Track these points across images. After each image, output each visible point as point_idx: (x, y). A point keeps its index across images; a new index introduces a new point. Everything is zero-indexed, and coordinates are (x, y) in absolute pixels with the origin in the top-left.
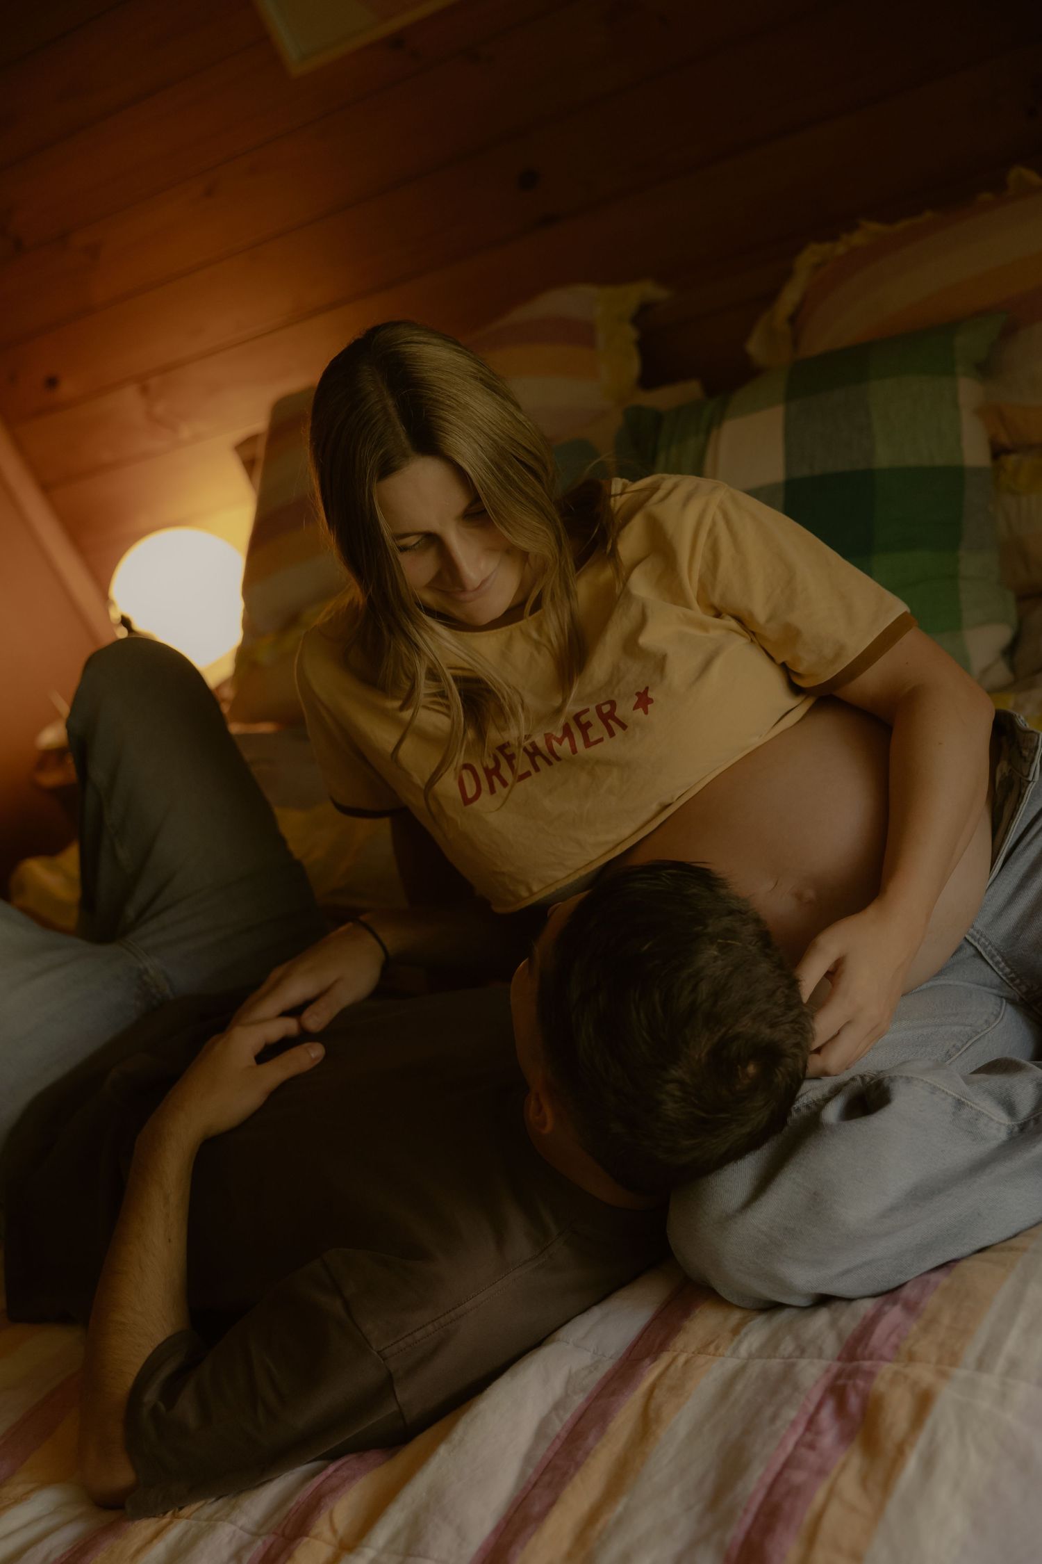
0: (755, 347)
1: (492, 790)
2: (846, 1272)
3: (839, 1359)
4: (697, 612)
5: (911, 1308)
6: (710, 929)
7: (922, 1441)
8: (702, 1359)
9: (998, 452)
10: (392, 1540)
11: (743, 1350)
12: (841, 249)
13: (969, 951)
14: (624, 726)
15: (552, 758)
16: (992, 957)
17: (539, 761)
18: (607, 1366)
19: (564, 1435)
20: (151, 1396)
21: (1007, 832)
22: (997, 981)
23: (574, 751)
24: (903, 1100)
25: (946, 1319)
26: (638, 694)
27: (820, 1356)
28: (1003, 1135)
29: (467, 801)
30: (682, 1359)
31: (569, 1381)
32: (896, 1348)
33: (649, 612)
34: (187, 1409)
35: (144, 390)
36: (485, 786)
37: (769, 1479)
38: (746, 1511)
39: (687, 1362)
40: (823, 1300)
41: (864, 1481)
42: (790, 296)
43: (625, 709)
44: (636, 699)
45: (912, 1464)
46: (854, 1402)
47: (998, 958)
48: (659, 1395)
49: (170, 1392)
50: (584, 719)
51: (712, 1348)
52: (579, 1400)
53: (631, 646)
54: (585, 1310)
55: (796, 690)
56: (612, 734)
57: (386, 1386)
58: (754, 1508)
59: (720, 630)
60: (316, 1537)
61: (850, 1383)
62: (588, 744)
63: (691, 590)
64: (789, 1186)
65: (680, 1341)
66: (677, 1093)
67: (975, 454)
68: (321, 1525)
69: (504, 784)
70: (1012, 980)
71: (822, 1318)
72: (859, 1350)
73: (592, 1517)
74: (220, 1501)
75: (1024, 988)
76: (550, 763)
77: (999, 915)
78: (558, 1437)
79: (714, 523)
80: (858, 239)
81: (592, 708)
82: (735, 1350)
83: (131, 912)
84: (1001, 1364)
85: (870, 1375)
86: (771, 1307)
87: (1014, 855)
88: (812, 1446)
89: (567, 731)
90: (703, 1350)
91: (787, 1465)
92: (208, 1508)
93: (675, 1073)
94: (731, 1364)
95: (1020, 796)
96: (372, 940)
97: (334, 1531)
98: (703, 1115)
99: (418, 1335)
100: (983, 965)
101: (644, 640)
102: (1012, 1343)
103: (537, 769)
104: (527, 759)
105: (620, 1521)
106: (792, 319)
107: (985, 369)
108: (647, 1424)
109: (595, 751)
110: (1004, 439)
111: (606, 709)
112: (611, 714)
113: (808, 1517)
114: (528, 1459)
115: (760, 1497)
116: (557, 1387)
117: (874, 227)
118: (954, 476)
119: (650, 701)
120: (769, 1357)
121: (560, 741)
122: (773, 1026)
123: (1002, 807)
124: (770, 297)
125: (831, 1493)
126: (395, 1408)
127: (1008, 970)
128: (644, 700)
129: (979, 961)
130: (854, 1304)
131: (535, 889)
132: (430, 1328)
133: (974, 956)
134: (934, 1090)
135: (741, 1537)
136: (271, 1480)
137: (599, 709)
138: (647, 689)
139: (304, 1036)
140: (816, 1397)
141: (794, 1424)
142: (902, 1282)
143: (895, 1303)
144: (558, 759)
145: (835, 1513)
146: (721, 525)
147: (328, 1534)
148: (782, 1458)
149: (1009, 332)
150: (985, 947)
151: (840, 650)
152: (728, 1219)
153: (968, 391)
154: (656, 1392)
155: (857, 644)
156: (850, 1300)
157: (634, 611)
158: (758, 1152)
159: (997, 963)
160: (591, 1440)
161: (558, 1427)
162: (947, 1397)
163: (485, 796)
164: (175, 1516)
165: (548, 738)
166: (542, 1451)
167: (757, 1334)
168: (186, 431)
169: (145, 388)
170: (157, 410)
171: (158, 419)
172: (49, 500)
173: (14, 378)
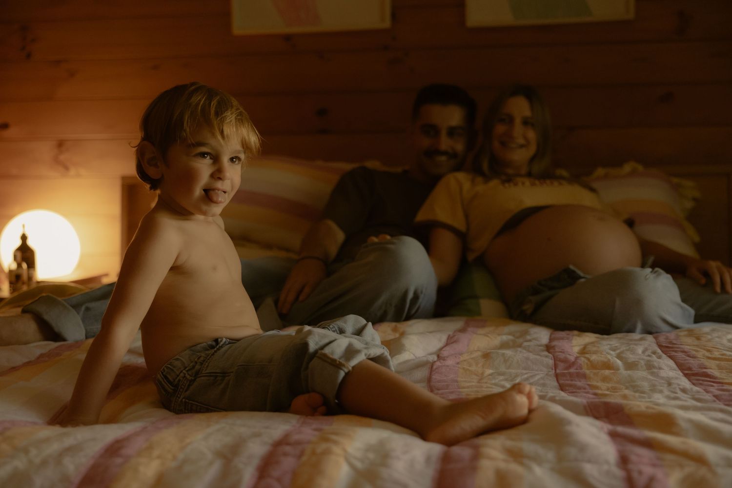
168: (72, 172)
169: (61, 145)
170: (62, 157)
171: (60, 161)
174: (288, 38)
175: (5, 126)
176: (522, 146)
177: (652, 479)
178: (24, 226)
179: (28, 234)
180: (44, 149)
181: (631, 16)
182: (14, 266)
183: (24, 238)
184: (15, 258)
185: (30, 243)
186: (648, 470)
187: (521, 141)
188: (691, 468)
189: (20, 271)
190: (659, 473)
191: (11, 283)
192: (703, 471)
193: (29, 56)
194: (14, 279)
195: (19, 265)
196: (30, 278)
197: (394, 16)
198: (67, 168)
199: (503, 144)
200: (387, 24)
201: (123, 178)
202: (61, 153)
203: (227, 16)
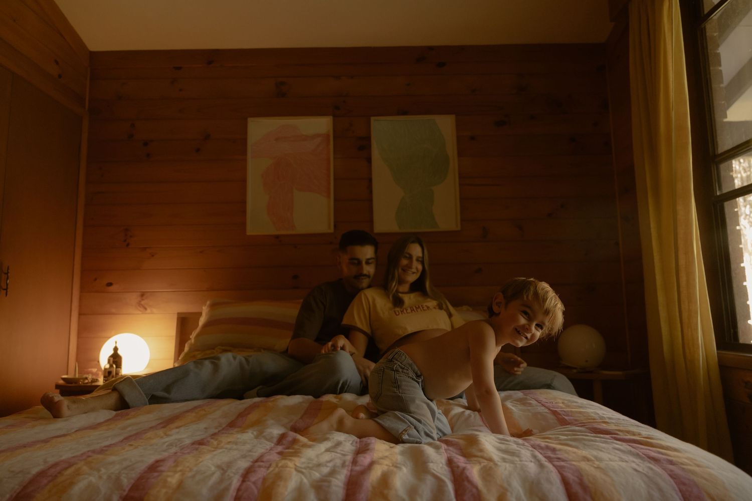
29: (397, 315)
36: (400, 313)
168: (149, 311)
169: (143, 295)
170: (143, 302)
171: (142, 305)
172: (79, 318)
173: (96, 279)
174: (277, 237)
175: (110, 284)
176: (414, 273)
177: (464, 469)
179: (118, 347)
180: (133, 298)
181: (459, 228)
182: (108, 366)
183: (116, 349)
184: (109, 362)
186: (464, 465)
187: (414, 270)
188: (485, 463)
189: (111, 369)
190: (468, 466)
191: (105, 377)
192: (491, 464)
193: (128, 245)
194: (107, 375)
195: (111, 366)
196: (117, 374)
197: (335, 226)
198: (146, 309)
199: (404, 270)
200: (332, 230)
201: (178, 313)
202: (143, 300)
203: (244, 224)
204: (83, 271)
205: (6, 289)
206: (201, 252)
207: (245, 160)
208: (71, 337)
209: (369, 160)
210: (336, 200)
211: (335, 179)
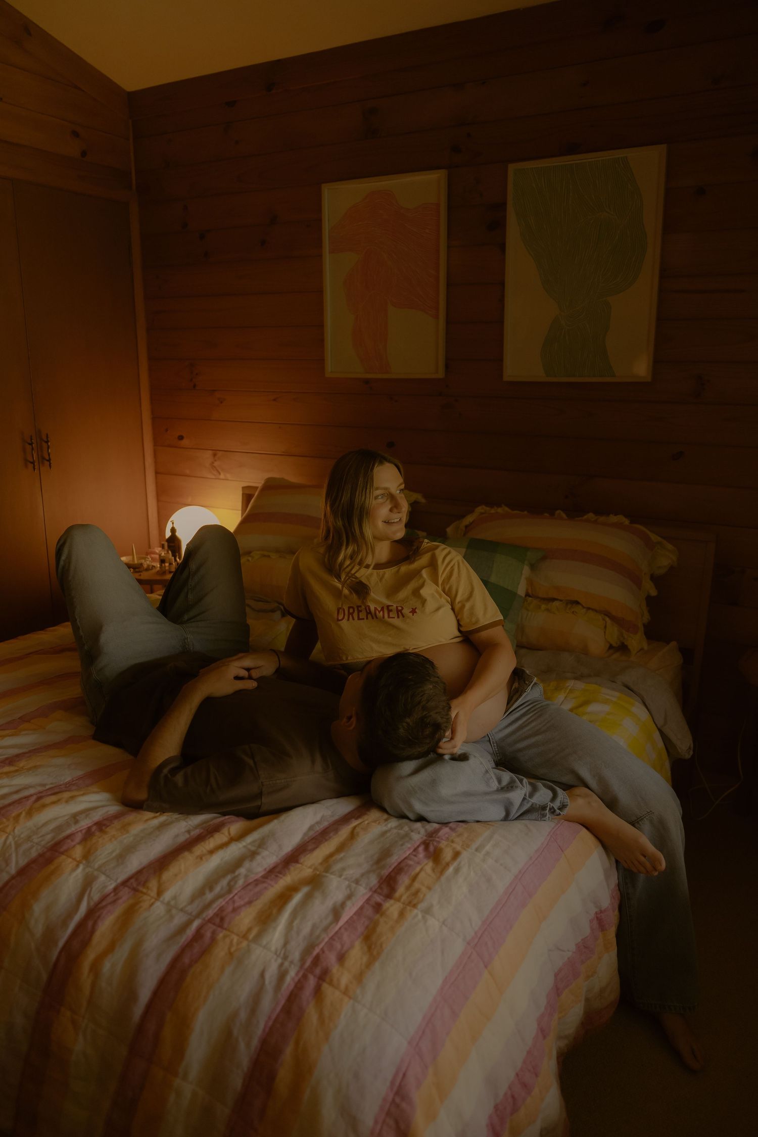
0: (449, 530)
1: (348, 620)
2: (432, 811)
3: (426, 836)
4: (440, 589)
5: (452, 829)
6: (431, 679)
7: (455, 864)
8: (373, 824)
9: (527, 595)
10: (254, 841)
11: (389, 826)
12: (493, 511)
13: (487, 739)
14: (403, 617)
15: (374, 616)
16: (493, 743)
17: (369, 616)
18: (336, 817)
19: (320, 831)
20: (166, 771)
21: (512, 705)
22: (492, 752)
23: (384, 617)
24: (472, 761)
25: (466, 835)
26: (412, 608)
27: (419, 833)
28: (495, 788)
29: (338, 620)
30: (366, 822)
31: (323, 817)
32: (448, 838)
33: (426, 583)
34: (179, 779)
35: (215, 455)
36: (346, 617)
37: (399, 860)
38: (390, 867)
39: (368, 823)
40: (421, 819)
41: (433, 870)
42: (469, 519)
43: (406, 611)
44: (411, 610)
45: (451, 869)
46: (431, 848)
47: (495, 745)
48: (358, 829)
49: (174, 771)
50: (390, 608)
51: (377, 822)
52: (326, 824)
53: (416, 593)
54: (331, 798)
55: (459, 631)
56: (398, 617)
57: (260, 795)
58: (393, 867)
59: (444, 600)
60: (223, 833)
61: (431, 842)
62: (389, 617)
63: (440, 582)
64: (426, 775)
65: (366, 817)
66: (406, 727)
67: (521, 591)
68: (225, 830)
69: (353, 619)
70: (497, 753)
71: (418, 825)
72: (434, 835)
73: (331, 855)
74: (180, 815)
75: (499, 758)
76: (373, 618)
77: (500, 731)
78: (317, 831)
79: (454, 565)
80: (500, 510)
81: (395, 606)
82: (386, 825)
83: (186, 617)
84: (483, 852)
85: (439, 842)
86: (403, 816)
87: (512, 713)
88: (415, 856)
89: (382, 609)
90: (375, 821)
91: (406, 858)
92: (176, 816)
93: (408, 720)
94: (385, 828)
95: (521, 695)
96: (277, 659)
97: (229, 834)
98: (411, 738)
99: (278, 781)
100: (490, 745)
101: (422, 592)
102: (488, 847)
103: (367, 618)
104: (365, 614)
105: (342, 859)
106: (466, 527)
107: (533, 567)
108: (353, 836)
109: (390, 620)
110: (530, 592)
111: (400, 608)
112: (401, 611)
113: (413, 873)
114: (305, 834)
115: (396, 864)
116: (318, 818)
117: (506, 509)
118: (514, 595)
119: (416, 612)
120: (399, 830)
121: (379, 612)
122: (442, 718)
123: (512, 697)
124: (463, 516)
125: (422, 869)
126: (259, 803)
127: (497, 750)
128: (414, 611)
129: (488, 743)
130: (431, 824)
131: (349, 658)
132: (283, 781)
133: (488, 741)
134: (481, 763)
135: (387, 874)
136: (202, 814)
137: (397, 607)
138: (416, 608)
139: (250, 678)
140: (418, 843)
141: (409, 848)
142: (449, 821)
143: (447, 827)
144: (377, 618)
145: (422, 875)
146: (456, 567)
147: (227, 833)
148: (405, 856)
149: (544, 558)
150: (492, 739)
151: (477, 621)
152: (401, 778)
153: (526, 570)
154: (357, 828)
155: (484, 621)
156: (429, 822)
157: (421, 581)
158: (417, 761)
159: (494, 746)
160: (331, 834)
161: (319, 828)
162: (465, 855)
163: (345, 621)
164: (160, 815)
165: (376, 609)
166: (311, 833)
167: (393, 823)
168: (222, 475)
170: (216, 464)
171: (215, 467)
172: (156, 478)
173: (167, 430)
174: (367, 381)
175: (181, 438)
178: (173, 523)
180: (206, 457)
183: (173, 530)
185: (177, 534)
193: (195, 386)
197: (447, 366)
198: (219, 473)
200: (441, 374)
201: (243, 488)
202: (215, 461)
203: (322, 360)
204: (155, 418)
205: (49, 460)
206: (274, 400)
207: (320, 256)
208: (149, 501)
209: (502, 247)
210: (448, 322)
211: (449, 285)
